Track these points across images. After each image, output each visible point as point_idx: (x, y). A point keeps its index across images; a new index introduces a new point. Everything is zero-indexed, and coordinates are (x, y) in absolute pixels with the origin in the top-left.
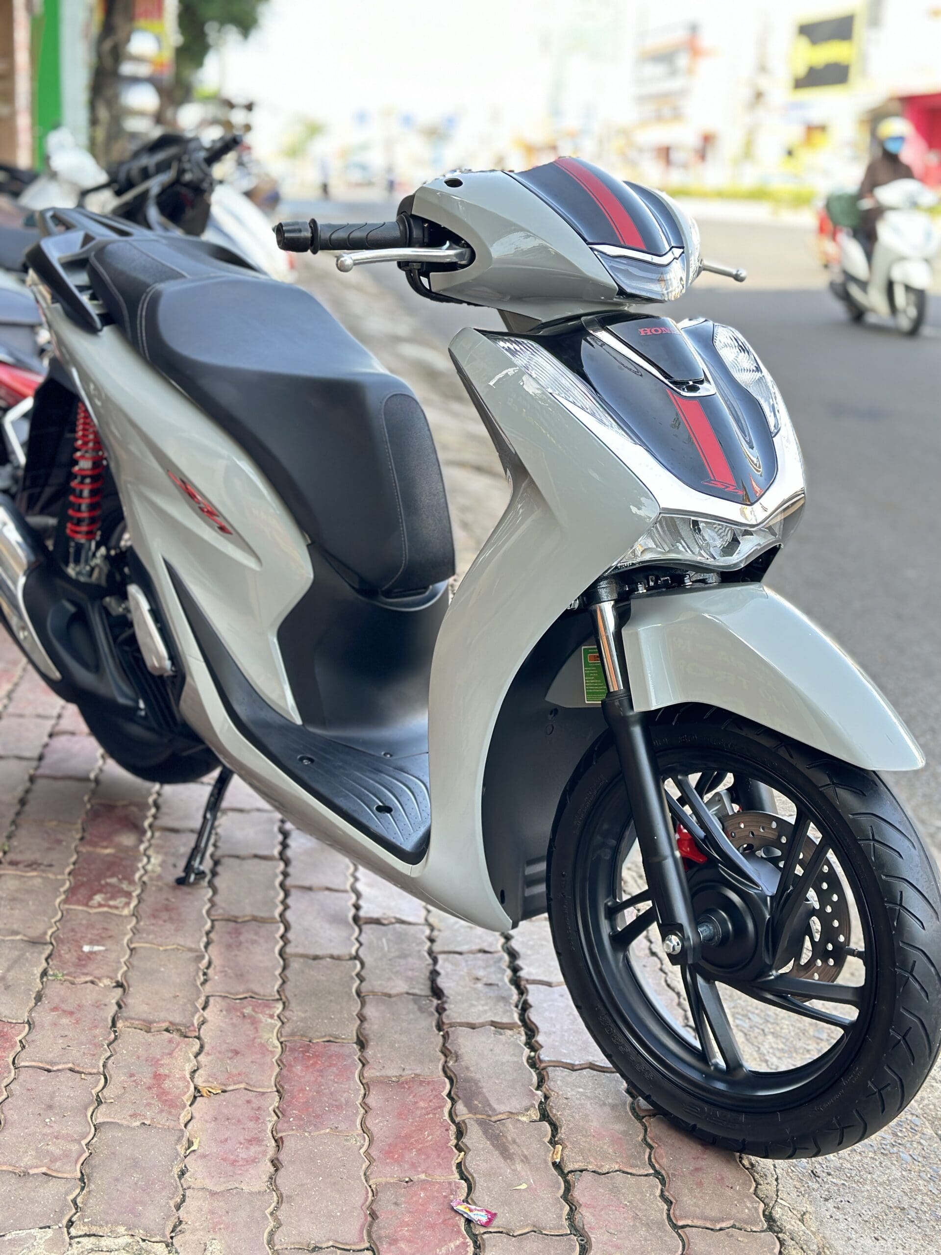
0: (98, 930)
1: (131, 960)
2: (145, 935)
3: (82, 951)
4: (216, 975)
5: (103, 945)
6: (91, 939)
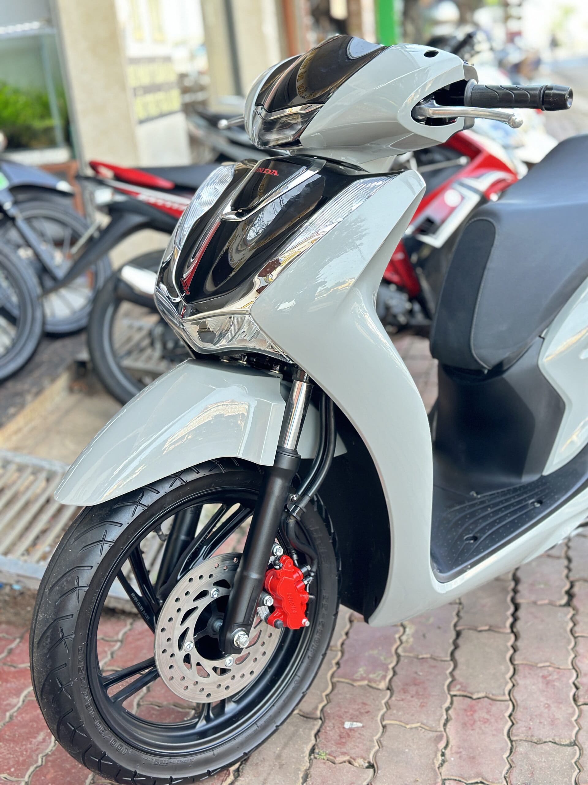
0: (358, 705)
1: (382, 739)
2: (395, 712)
3: (344, 728)
4: (452, 757)
5: (360, 722)
6: (351, 715)
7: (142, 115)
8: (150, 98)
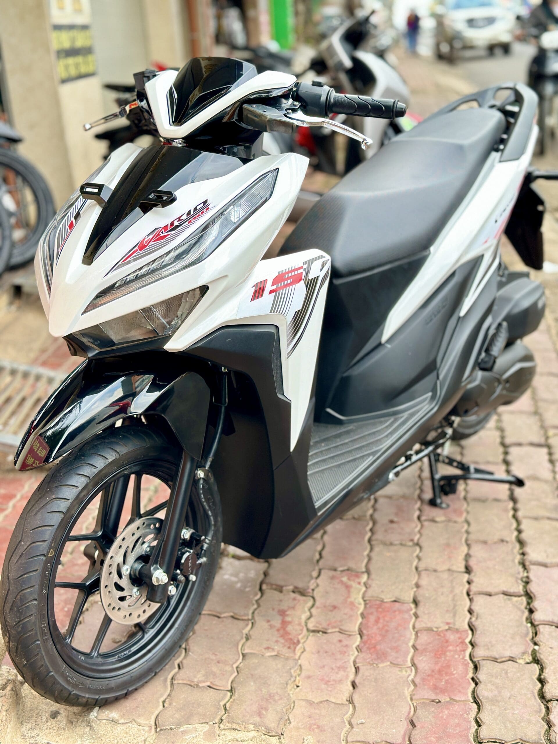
4: (327, 555)
7: (64, 75)
8: (71, 61)
